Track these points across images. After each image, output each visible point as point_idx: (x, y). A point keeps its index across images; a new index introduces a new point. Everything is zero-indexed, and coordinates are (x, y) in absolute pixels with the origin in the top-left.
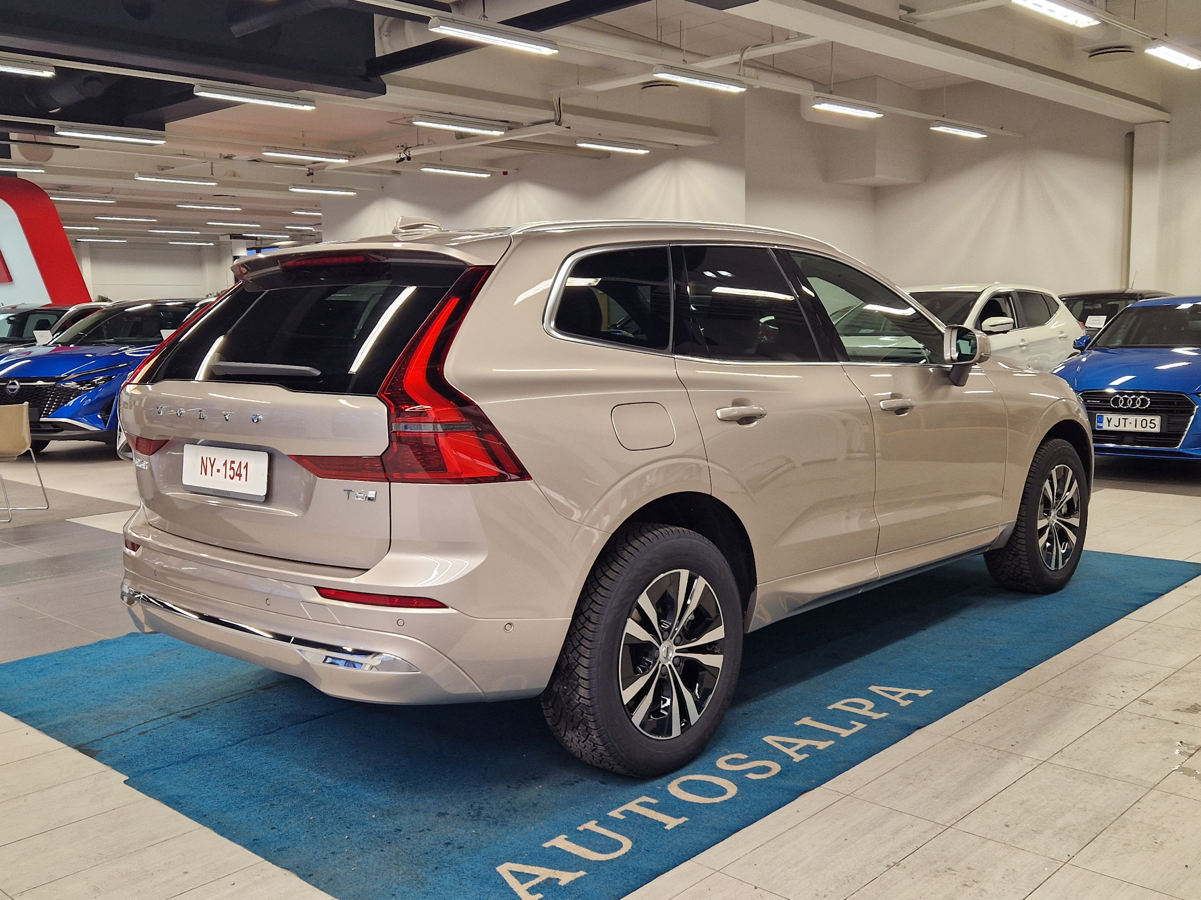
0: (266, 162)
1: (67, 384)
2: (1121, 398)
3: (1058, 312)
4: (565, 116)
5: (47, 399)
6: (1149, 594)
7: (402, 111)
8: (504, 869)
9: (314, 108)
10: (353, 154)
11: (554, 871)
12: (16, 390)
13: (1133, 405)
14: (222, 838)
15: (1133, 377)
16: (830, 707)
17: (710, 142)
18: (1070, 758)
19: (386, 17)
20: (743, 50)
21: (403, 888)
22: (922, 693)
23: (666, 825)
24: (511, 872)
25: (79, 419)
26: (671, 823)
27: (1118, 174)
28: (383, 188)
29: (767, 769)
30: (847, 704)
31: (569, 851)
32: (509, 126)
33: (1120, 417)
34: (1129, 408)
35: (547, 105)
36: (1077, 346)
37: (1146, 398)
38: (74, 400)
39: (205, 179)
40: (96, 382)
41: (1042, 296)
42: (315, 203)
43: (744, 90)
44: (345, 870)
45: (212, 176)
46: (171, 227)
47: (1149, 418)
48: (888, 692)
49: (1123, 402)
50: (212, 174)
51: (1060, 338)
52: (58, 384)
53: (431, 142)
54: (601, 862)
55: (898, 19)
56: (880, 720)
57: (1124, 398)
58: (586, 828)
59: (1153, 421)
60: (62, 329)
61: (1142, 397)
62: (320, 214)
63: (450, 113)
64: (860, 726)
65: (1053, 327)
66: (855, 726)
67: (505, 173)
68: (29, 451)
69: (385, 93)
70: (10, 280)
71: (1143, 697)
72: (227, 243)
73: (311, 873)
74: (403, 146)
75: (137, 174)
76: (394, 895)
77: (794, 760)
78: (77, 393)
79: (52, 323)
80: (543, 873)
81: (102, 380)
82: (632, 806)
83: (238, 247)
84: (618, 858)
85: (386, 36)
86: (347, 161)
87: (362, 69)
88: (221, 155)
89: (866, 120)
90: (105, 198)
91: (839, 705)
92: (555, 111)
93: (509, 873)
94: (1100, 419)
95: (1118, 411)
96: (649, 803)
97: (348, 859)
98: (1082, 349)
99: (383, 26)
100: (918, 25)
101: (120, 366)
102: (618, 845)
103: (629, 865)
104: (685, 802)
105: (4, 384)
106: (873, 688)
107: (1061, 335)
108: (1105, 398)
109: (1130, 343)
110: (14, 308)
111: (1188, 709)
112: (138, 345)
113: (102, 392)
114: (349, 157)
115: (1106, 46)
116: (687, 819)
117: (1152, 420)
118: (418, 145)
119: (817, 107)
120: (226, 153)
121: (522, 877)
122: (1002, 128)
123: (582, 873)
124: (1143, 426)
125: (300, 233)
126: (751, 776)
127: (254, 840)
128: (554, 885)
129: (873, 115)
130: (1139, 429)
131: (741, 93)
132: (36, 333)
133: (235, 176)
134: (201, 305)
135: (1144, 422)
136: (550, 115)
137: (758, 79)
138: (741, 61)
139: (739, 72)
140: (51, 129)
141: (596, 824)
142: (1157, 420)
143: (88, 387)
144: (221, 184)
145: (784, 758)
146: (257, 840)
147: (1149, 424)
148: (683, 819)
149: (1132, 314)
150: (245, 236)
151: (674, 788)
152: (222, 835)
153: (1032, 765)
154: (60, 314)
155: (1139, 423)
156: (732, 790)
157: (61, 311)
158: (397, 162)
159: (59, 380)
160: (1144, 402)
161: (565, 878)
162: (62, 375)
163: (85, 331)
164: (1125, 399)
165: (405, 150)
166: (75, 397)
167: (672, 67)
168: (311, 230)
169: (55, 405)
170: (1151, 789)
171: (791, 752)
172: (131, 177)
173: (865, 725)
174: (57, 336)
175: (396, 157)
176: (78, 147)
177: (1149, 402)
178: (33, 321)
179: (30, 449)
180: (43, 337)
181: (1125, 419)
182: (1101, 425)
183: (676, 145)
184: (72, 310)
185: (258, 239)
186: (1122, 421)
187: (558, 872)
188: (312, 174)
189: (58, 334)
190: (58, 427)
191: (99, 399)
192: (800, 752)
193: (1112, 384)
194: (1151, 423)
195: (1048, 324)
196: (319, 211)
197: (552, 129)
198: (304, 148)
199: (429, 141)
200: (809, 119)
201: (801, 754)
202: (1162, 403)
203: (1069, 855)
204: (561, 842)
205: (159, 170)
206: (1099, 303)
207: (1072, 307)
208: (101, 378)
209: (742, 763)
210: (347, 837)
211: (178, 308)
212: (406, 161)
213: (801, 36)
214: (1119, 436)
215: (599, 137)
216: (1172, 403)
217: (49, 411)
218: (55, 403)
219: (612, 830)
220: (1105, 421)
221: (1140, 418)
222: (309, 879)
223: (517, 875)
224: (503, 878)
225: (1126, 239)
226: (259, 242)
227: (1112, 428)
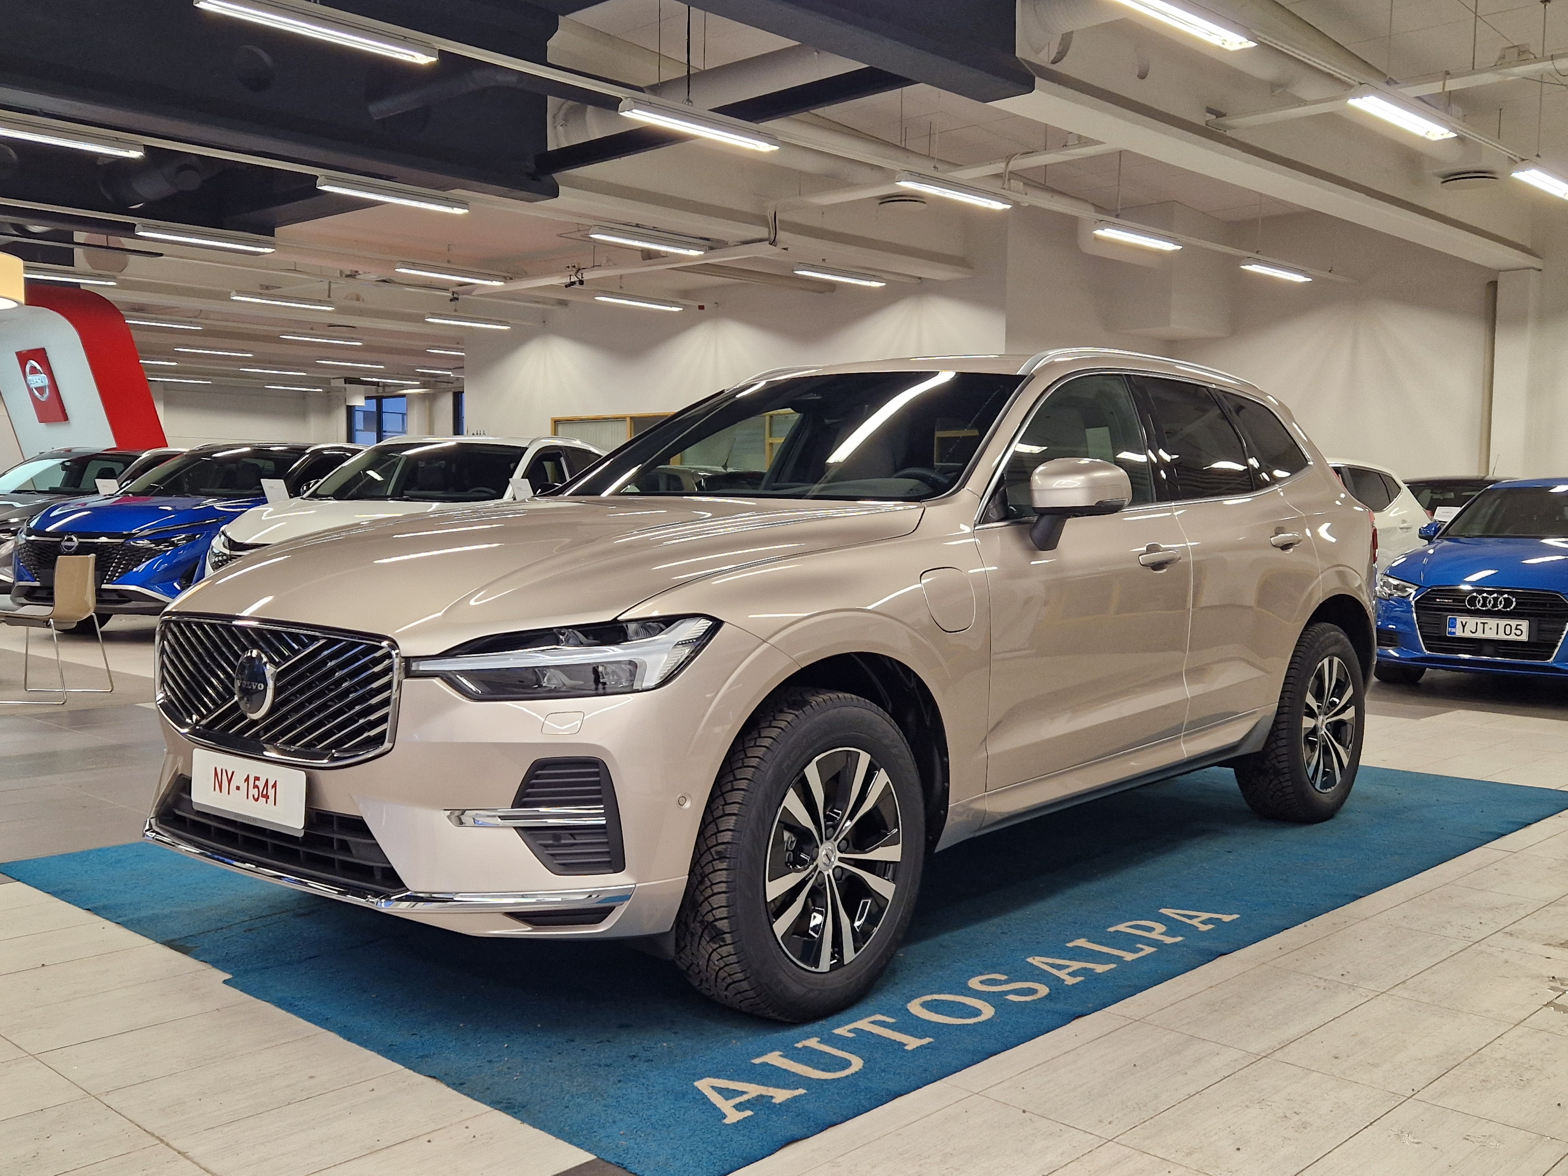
0: (399, 283)
1: (138, 542)
2: (1480, 597)
3: (1400, 496)
4: (782, 235)
5: (112, 561)
6: (1513, 823)
7: (576, 220)
8: (704, 1085)
9: (466, 211)
10: (509, 275)
11: (766, 1088)
12: (73, 549)
13: (1495, 605)
14: (349, 1043)
15: (1493, 572)
16: (1111, 929)
17: (963, 276)
18: (1415, 990)
19: (563, 100)
20: (1009, 158)
21: (578, 1100)
22: (1227, 918)
23: (906, 1045)
24: (713, 1087)
25: (152, 587)
26: (912, 1043)
27: (1476, 333)
28: (544, 322)
29: (1033, 992)
30: (1131, 927)
31: (785, 1067)
32: (711, 244)
33: (1477, 621)
34: (1489, 609)
35: (760, 220)
36: (1423, 535)
37: (1511, 597)
38: (147, 563)
39: (320, 302)
40: (176, 542)
41: (1380, 475)
42: (457, 339)
43: (1009, 207)
44: (506, 1080)
45: (329, 299)
46: (271, 365)
47: (1514, 623)
48: (1184, 916)
49: (1481, 602)
50: (329, 296)
51: (1401, 528)
52: (127, 542)
53: (611, 263)
54: (825, 1080)
55: (1204, 125)
56: (1175, 944)
57: (1483, 597)
58: (806, 1045)
59: (1519, 627)
60: (133, 477)
61: (1506, 596)
62: (463, 354)
63: (637, 226)
64: (1149, 950)
65: (1391, 515)
66: (1142, 950)
67: (701, 307)
68: (91, 617)
69: (557, 196)
70: (66, 418)
71: (1506, 930)
72: (339, 389)
73: (463, 1081)
74: (574, 267)
75: (233, 293)
76: (568, 1107)
77: (1065, 983)
78: (153, 554)
79: (117, 474)
80: (753, 1090)
81: (183, 539)
82: (863, 1024)
83: (356, 393)
84: (847, 1076)
85: (562, 125)
86: (502, 283)
87: (531, 166)
88: (341, 272)
89: (1160, 253)
90: (191, 323)
91: (1122, 927)
92: (769, 228)
93: (711, 1089)
94: (1453, 623)
95: (1476, 613)
96: (884, 1022)
97: (508, 1068)
98: (1430, 539)
99: (558, 112)
100: (1229, 133)
101: (207, 522)
102: (847, 1064)
103: (860, 1084)
104: (929, 1022)
105: (59, 539)
106: (1163, 911)
107: (1403, 526)
108: (1459, 597)
109: (1493, 530)
110: (69, 451)
111: (1562, 944)
112: (229, 497)
113: (183, 555)
114: (505, 279)
115: (1463, 170)
116: (931, 1040)
117: (1517, 625)
118: (594, 267)
119: (1099, 232)
120: (348, 268)
121: (727, 1094)
122: (1330, 271)
123: (801, 1091)
124: (1507, 633)
125: (434, 379)
126: (1011, 997)
127: (390, 1046)
128: (767, 1102)
129: (1169, 247)
130: (1502, 636)
131: (1004, 211)
132: (98, 482)
133: (358, 299)
134: (312, 451)
135: (1508, 628)
136: (762, 232)
137: (1026, 194)
138: (1006, 171)
139: (1003, 184)
140: (129, 230)
141: (818, 1042)
142: (1525, 625)
143: (166, 546)
144: (341, 310)
145: (1053, 980)
146: (393, 1045)
147: (1514, 631)
148: (927, 1040)
149: (1493, 497)
150: (366, 381)
151: (915, 1008)
152: (349, 1040)
153: (1367, 996)
154: (127, 461)
155: (1501, 630)
156: (988, 1012)
157: (131, 456)
158: (566, 286)
159: (130, 536)
160: (1508, 603)
161: (781, 1095)
162: (134, 531)
163: (160, 482)
164: (1485, 599)
165: (577, 272)
166: (147, 559)
167: (920, 174)
168: (449, 375)
169: (121, 568)
170: (1516, 1025)
171: (1062, 974)
172: (225, 297)
173: (1156, 949)
174: (127, 485)
175: (567, 280)
176: (161, 255)
177: (1514, 604)
178: (93, 468)
179: (94, 614)
180: (108, 487)
181: (1484, 623)
182: (1453, 630)
183: (920, 278)
184: (145, 455)
185: (380, 384)
186: (1480, 626)
187: (771, 1089)
188: (457, 299)
189: (129, 482)
190: (124, 596)
191: (179, 563)
192: (1073, 974)
193: (1467, 579)
194: (1516, 629)
195: (1387, 510)
196: (461, 350)
197: (764, 250)
198: (449, 266)
199: (608, 260)
200: (1089, 249)
201: (1075, 977)
202: (1532, 604)
203: (1413, 1090)
204: (775, 1059)
205: (261, 289)
206: (1450, 491)
207: (1419, 494)
208: (183, 536)
209: (1001, 985)
210: (506, 1045)
211: (285, 454)
212: (577, 286)
213: (1083, 141)
214: (1476, 645)
215: (824, 264)
216: (1544, 605)
217: (114, 576)
218: (122, 566)
219: (838, 1049)
220: (1459, 625)
221: (1503, 623)
222: (460, 1088)
223: (720, 1091)
224: (703, 1094)
225: (1486, 408)
226: (380, 389)
227: (1467, 634)
